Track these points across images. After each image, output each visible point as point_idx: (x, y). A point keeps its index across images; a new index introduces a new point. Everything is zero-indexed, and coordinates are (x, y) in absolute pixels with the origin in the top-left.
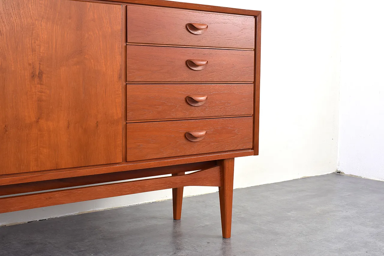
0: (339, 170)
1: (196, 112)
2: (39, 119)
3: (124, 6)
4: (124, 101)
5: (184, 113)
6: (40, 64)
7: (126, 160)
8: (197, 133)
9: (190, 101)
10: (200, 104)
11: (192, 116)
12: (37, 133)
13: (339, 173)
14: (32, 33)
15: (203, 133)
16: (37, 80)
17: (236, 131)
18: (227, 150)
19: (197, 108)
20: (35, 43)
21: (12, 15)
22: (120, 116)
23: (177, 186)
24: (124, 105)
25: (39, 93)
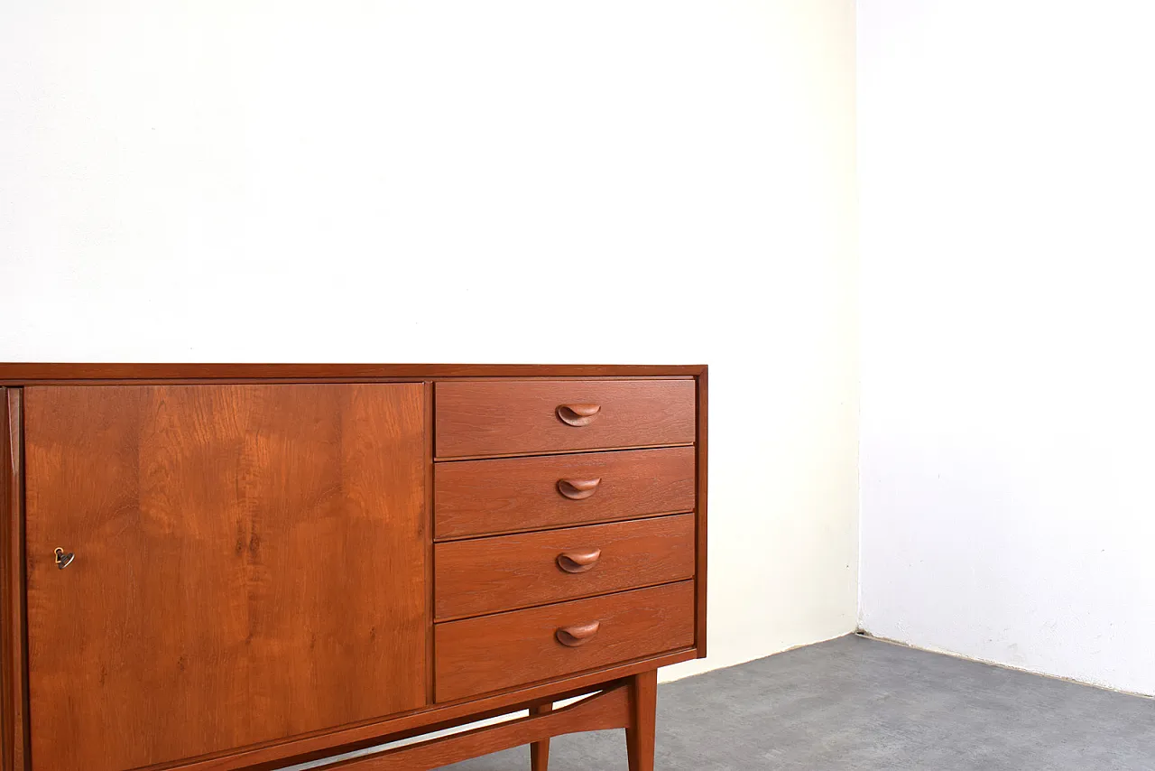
0: (861, 627)
1: (578, 586)
2: (251, 635)
3: (429, 382)
4: (429, 579)
5: (553, 589)
6: (253, 522)
7: (432, 700)
8: (581, 629)
9: (565, 564)
10: (586, 568)
11: (569, 593)
12: (248, 667)
13: (863, 633)
14: (238, 460)
15: (593, 627)
16: (246, 554)
17: (661, 612)
18: (643, 654)
19: (579, 577)
20: (244, 478)
21: (197, 426)
22: (421, 611)
23: (539, 738)
24: (429, 587)
25: (252, 583)
